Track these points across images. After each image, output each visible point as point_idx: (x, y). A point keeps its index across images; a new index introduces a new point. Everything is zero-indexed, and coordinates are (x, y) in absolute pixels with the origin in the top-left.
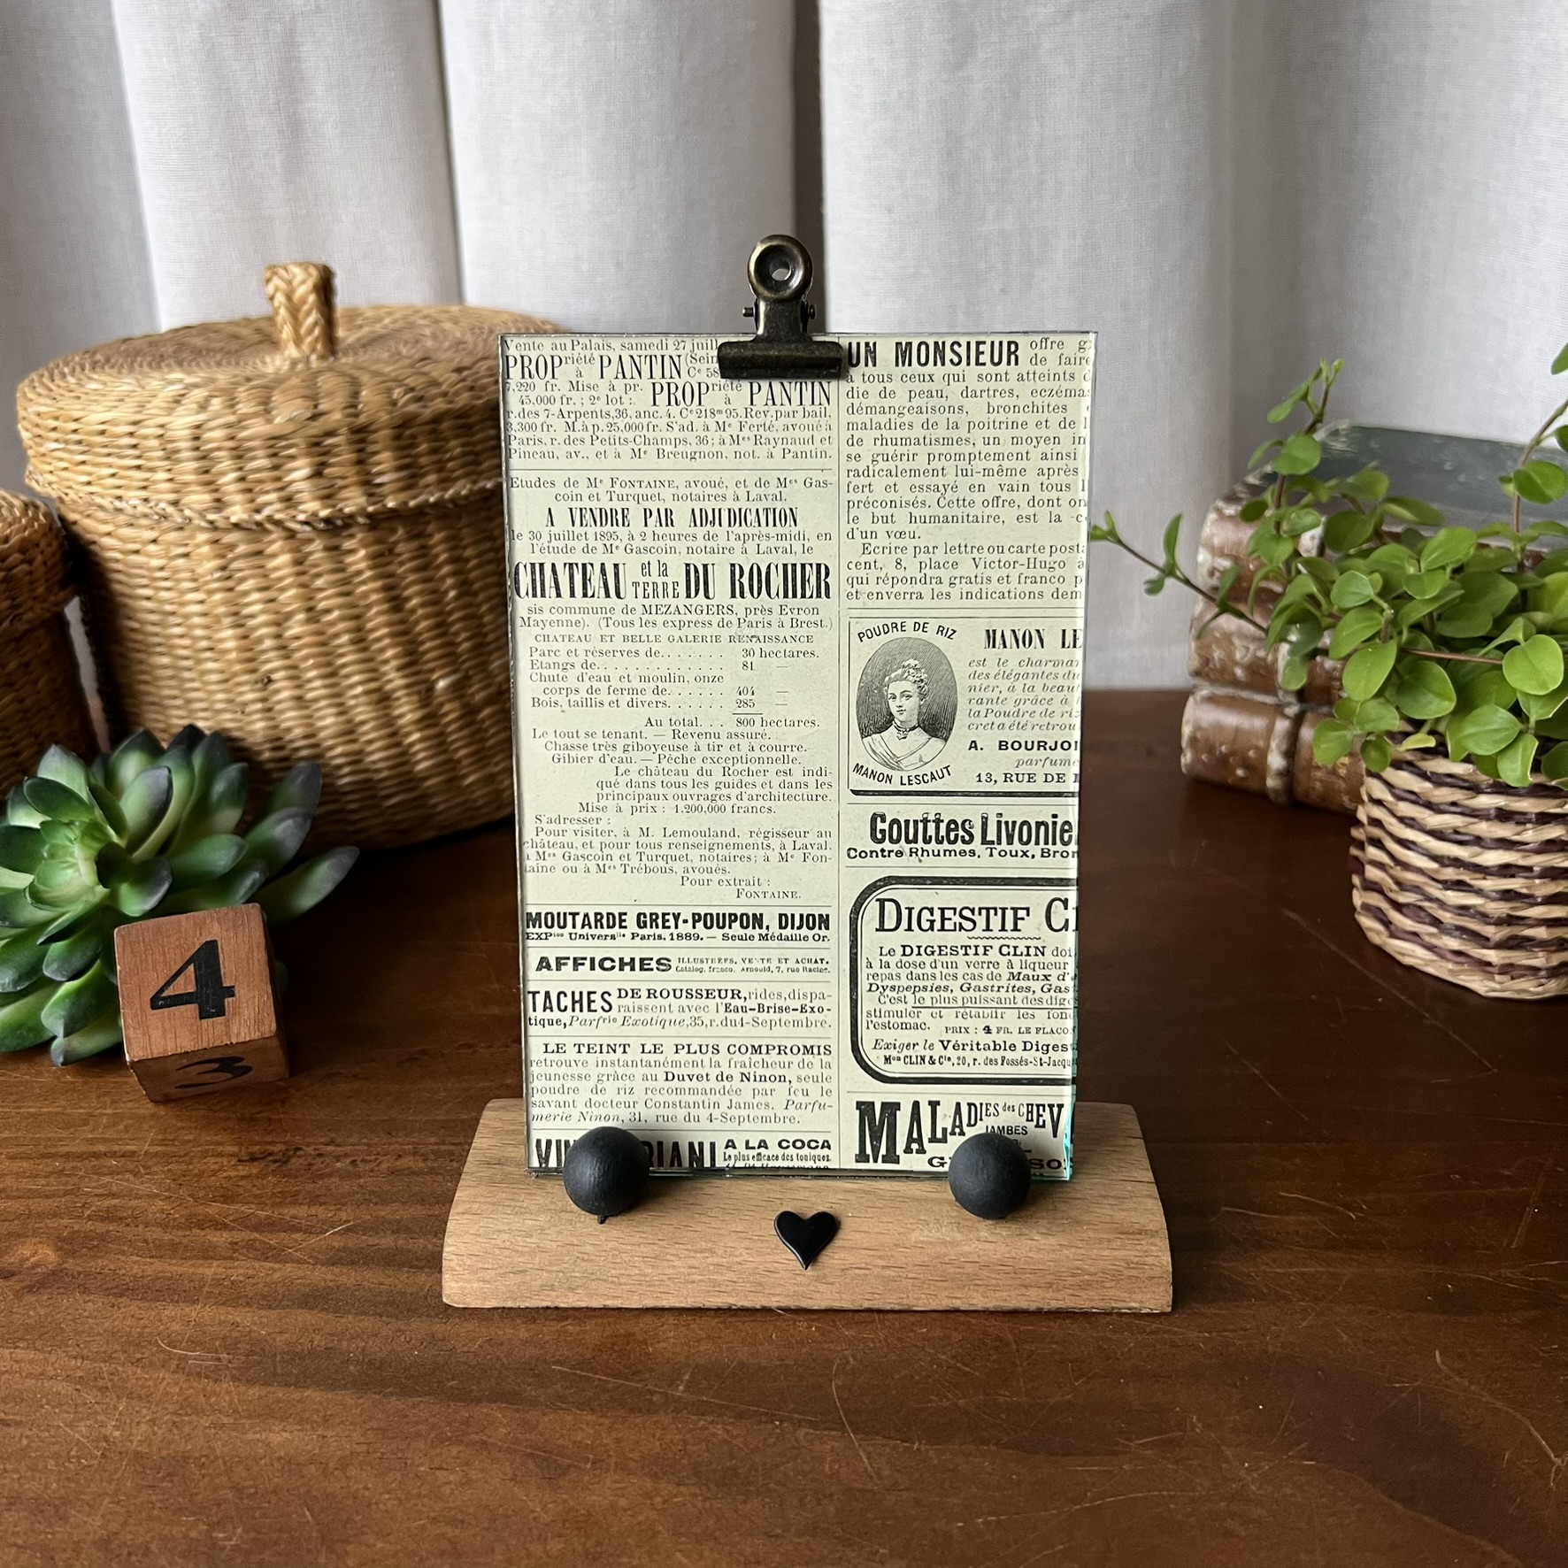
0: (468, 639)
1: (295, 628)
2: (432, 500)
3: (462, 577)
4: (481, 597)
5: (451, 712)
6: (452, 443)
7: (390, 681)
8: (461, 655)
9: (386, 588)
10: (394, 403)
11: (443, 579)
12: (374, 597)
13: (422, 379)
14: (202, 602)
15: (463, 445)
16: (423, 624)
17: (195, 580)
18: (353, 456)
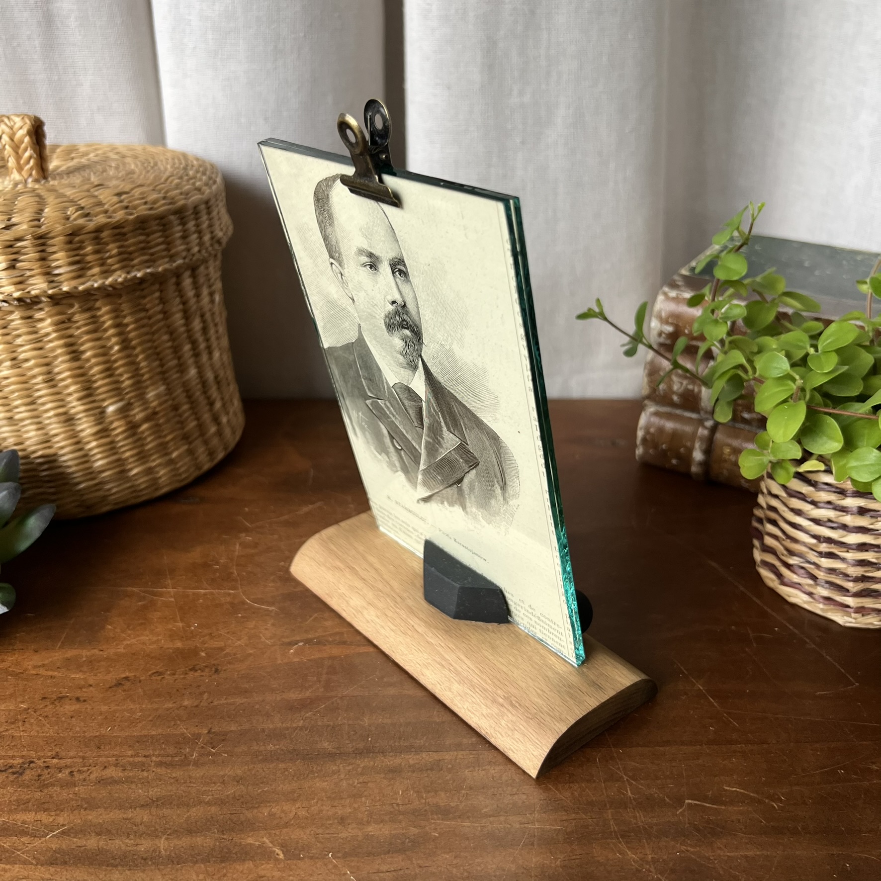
0: (129, 378)
2: (96, 285)
3: (123, 337)
4: (138, 350)
5: (118, 427)
6: (111, 246)
7: (74, 407)
8: (125, 389)
9: (67, 345)
10: (68, 218)
11: (109, 338)
12: (59, 351)
13: (92, 200)
15: (119, 247)
16: (96, 369)
18: (37, 255)
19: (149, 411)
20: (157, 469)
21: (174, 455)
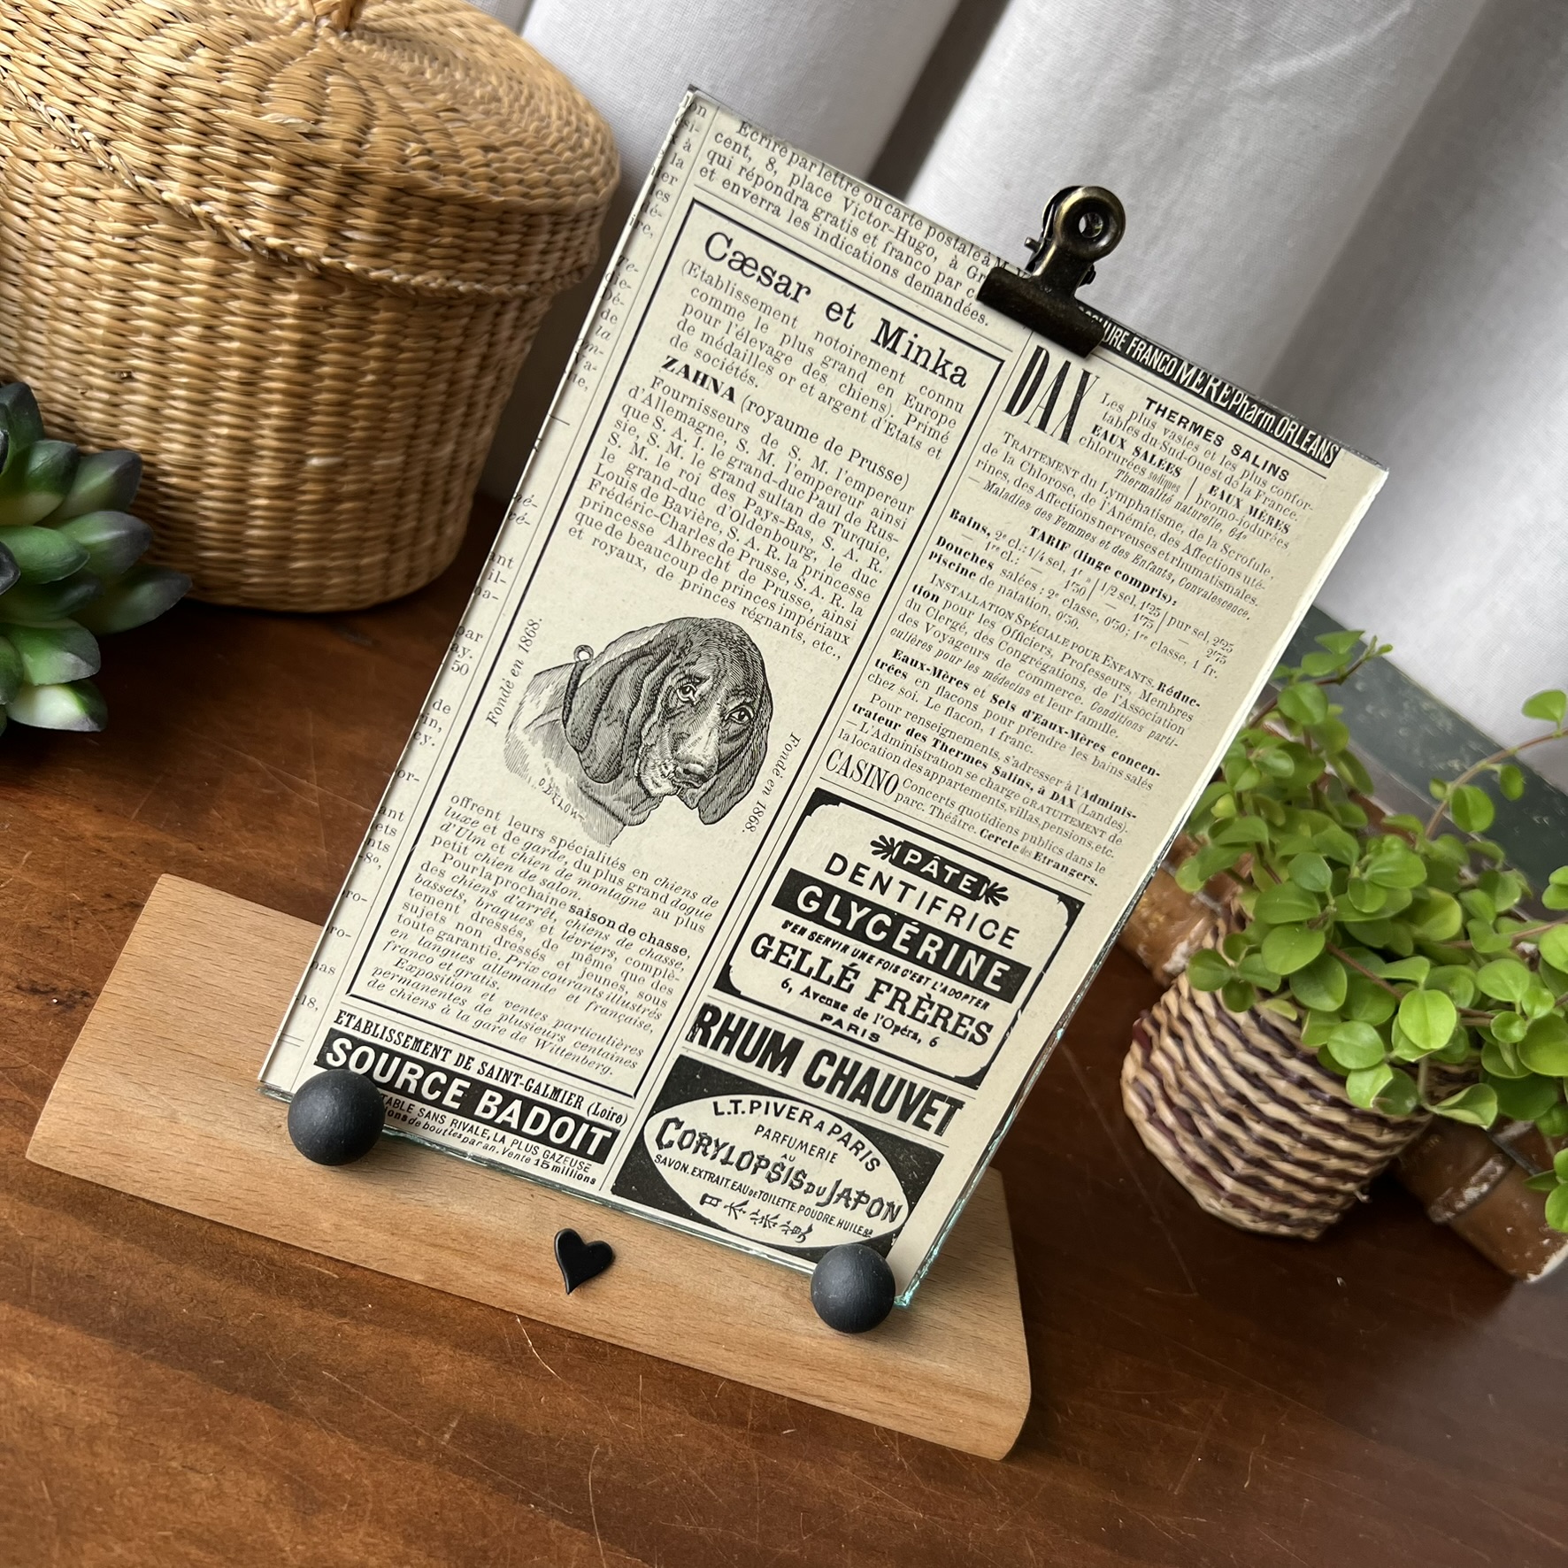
0: (365, 428)
1: (185, 337)
2: (396, 279)
3: (388, 365)
4: (399, 392)
5: (311, 492)
6: (447, 230)
7: (262, 437)
8: (350, 441)
10: (404, 161)
11: (367, 359)
12: (285, 347)
13: (444, 141)
14: (88, 258)
15: (456, 236)
16: (324, 396)
17: (91, 232)
18: (334, 197)
19: (367, 485)
20: (332, 573)
21: (366, 561)
